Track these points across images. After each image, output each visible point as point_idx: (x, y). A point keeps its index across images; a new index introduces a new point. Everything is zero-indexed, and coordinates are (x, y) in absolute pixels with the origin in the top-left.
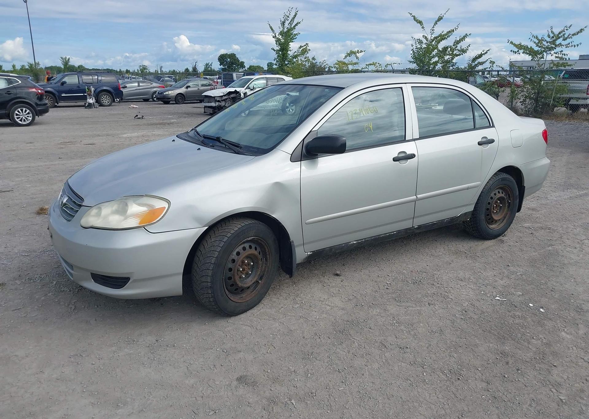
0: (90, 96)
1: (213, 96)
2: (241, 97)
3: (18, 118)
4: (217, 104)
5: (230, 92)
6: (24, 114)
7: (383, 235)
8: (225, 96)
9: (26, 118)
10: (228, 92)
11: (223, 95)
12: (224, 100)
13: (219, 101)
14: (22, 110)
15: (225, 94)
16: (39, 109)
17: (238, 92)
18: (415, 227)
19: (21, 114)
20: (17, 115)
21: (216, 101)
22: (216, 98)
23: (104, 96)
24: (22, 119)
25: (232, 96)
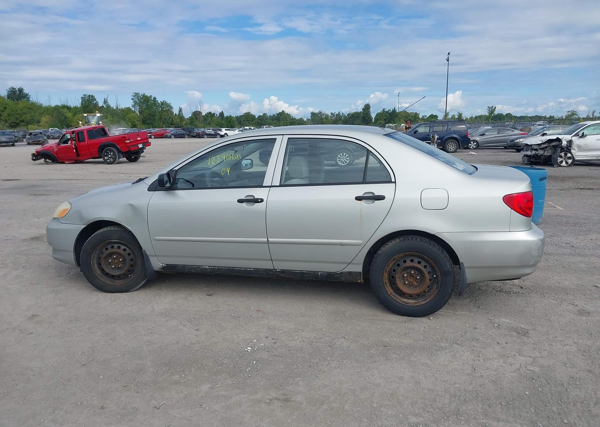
0: (433, 143)
1: (529, 144)
2: (562, 145)
3: (339, 161)
4: (534, 152)
5: (549, 139)
6: (344, 157)
7: (238, 269)
8: (544, 143)
9: (345, 161)
10: (547, 139)
11: (541, 143)
12: (542, 149)
13: (536, 150)
14: (343, 155)
15: (543, 142)
16: (355, 154)
17: (560, 140)
18: (277, 270)
19: (342, 158)
20: (339, 158)
21: (532, 149)
22: (533, 146)
23: (450, 143)
24: (342, 161)
25: (554, 144)
